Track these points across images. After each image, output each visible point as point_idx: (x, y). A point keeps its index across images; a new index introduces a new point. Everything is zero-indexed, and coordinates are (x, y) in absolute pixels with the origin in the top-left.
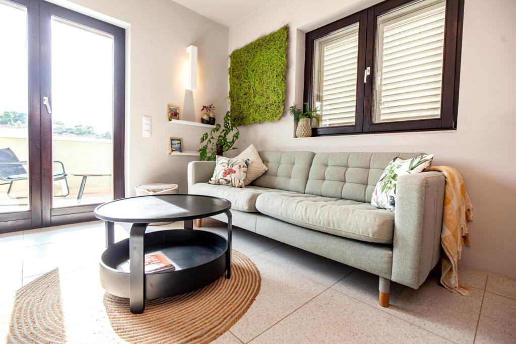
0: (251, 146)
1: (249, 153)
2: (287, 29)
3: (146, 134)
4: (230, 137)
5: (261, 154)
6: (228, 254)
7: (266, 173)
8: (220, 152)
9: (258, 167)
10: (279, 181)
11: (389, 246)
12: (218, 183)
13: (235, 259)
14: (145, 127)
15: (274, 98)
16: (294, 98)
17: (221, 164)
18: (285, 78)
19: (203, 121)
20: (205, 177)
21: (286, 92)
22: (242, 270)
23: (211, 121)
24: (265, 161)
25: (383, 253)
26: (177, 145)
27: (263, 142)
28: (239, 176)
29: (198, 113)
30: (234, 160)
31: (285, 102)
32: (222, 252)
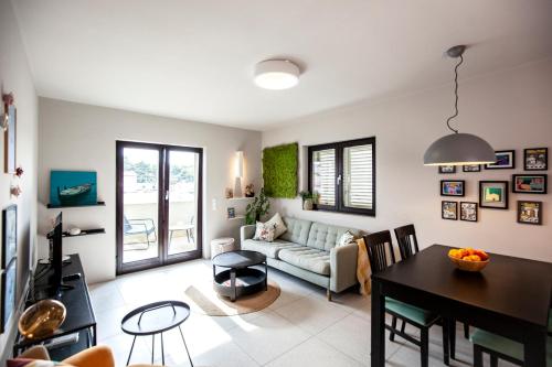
0: (277, 215)
1: (275, 220)
2: (297, 144)
3: (214, 209)
4: (264, 207)
5: (283, 219)
6: (266, 280)
7: (286, 232)
8: (258, 219)
9: (282, 228)
10: (294, 238)
11: (329, 276)
12: (258, 240)
13: (269, 283)
14: (214, 204)
15: (290, 185)
16: (302, 187)
17: (260, 227)
18: (297, 174)
19: (247, 196)
20: (251, 236)
21: (297, 183)
22: (272, 288)
23: (252, 195)
24: (285, 224)
25: (327, 279)
26: (232, 213)
27: (285, 209)
28: (270, 235)
29: (243, 190)
30: (266, 224)
31: (297, 188)
32: (262, 279)
